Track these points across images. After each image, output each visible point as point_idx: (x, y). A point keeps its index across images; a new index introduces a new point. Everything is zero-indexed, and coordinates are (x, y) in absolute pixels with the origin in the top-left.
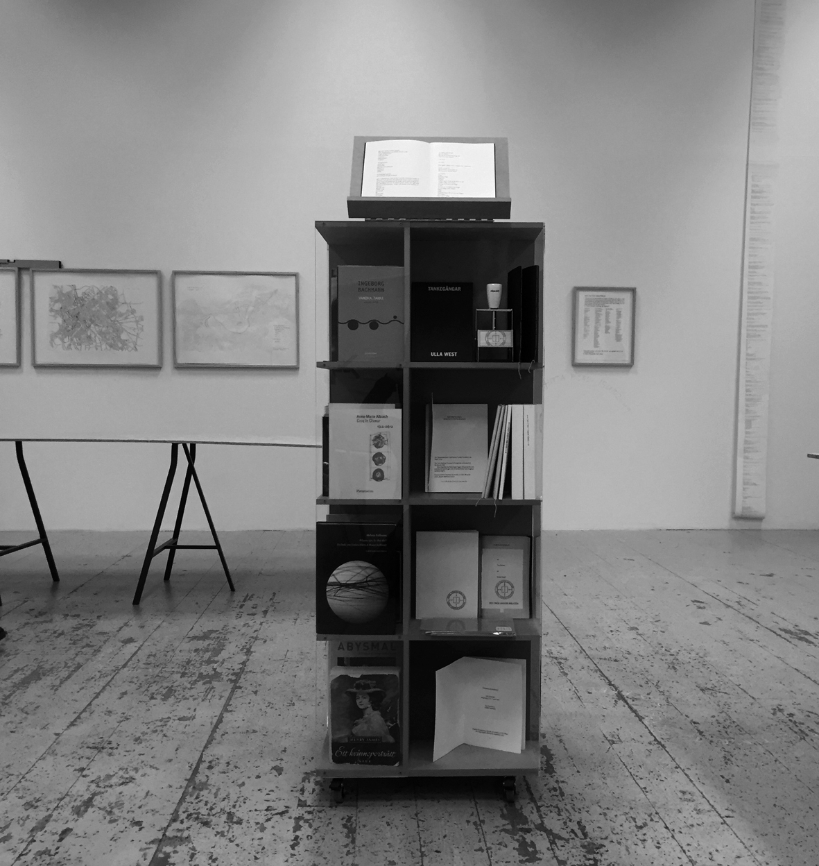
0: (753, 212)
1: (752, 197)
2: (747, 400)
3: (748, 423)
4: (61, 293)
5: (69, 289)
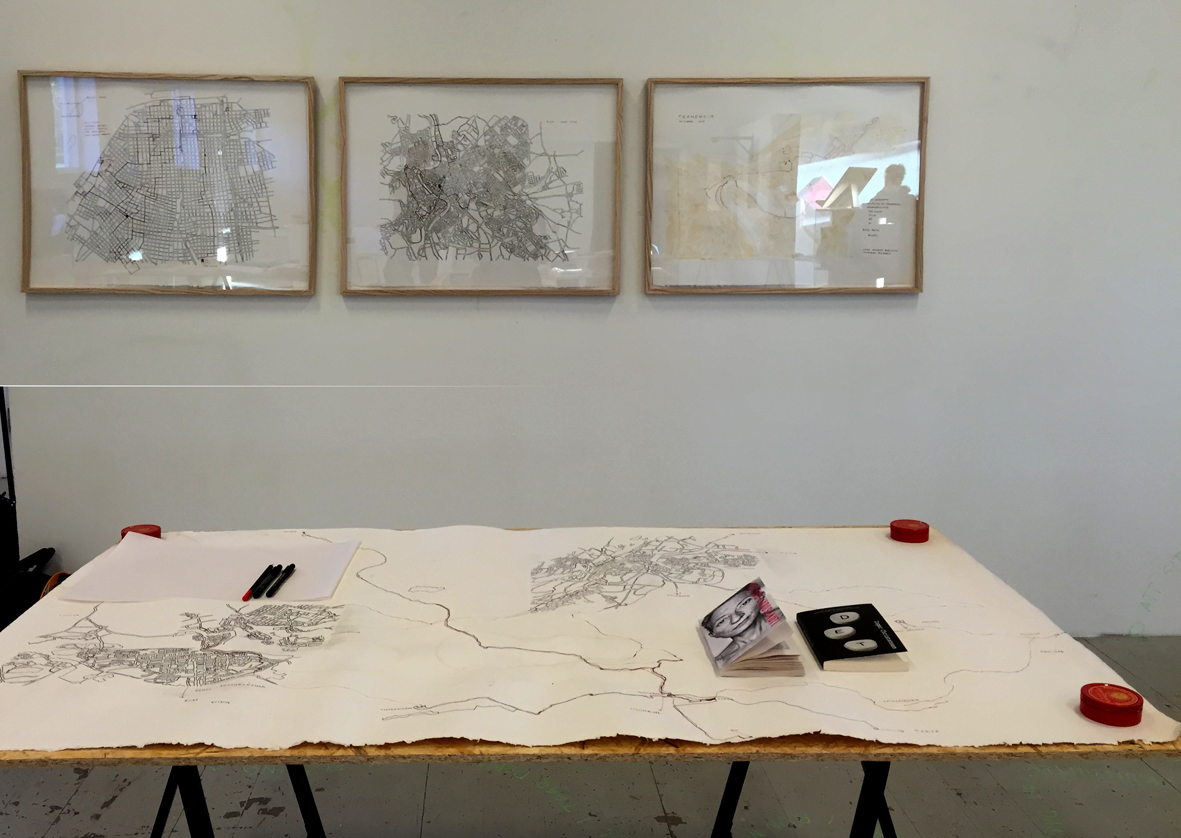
4: (405, 133)
5: (424, 124)
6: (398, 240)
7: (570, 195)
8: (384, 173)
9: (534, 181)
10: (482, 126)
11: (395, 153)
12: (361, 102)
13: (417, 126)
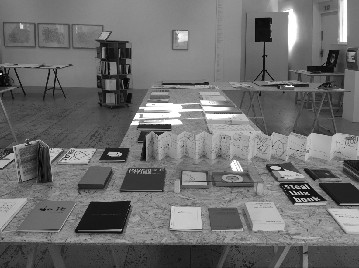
0: (218, 11)
1: (218, 7)
2: (218, 59)
3: (218, 65)
4: (45, 29)
5: (47, 28)
6: (44, 41)
7: (63, 37)
8: (43, 34)
9: (59, 35)
10: (53, 29)
11: (44, 31)
12: (40, 26)
13: (46, 29)
